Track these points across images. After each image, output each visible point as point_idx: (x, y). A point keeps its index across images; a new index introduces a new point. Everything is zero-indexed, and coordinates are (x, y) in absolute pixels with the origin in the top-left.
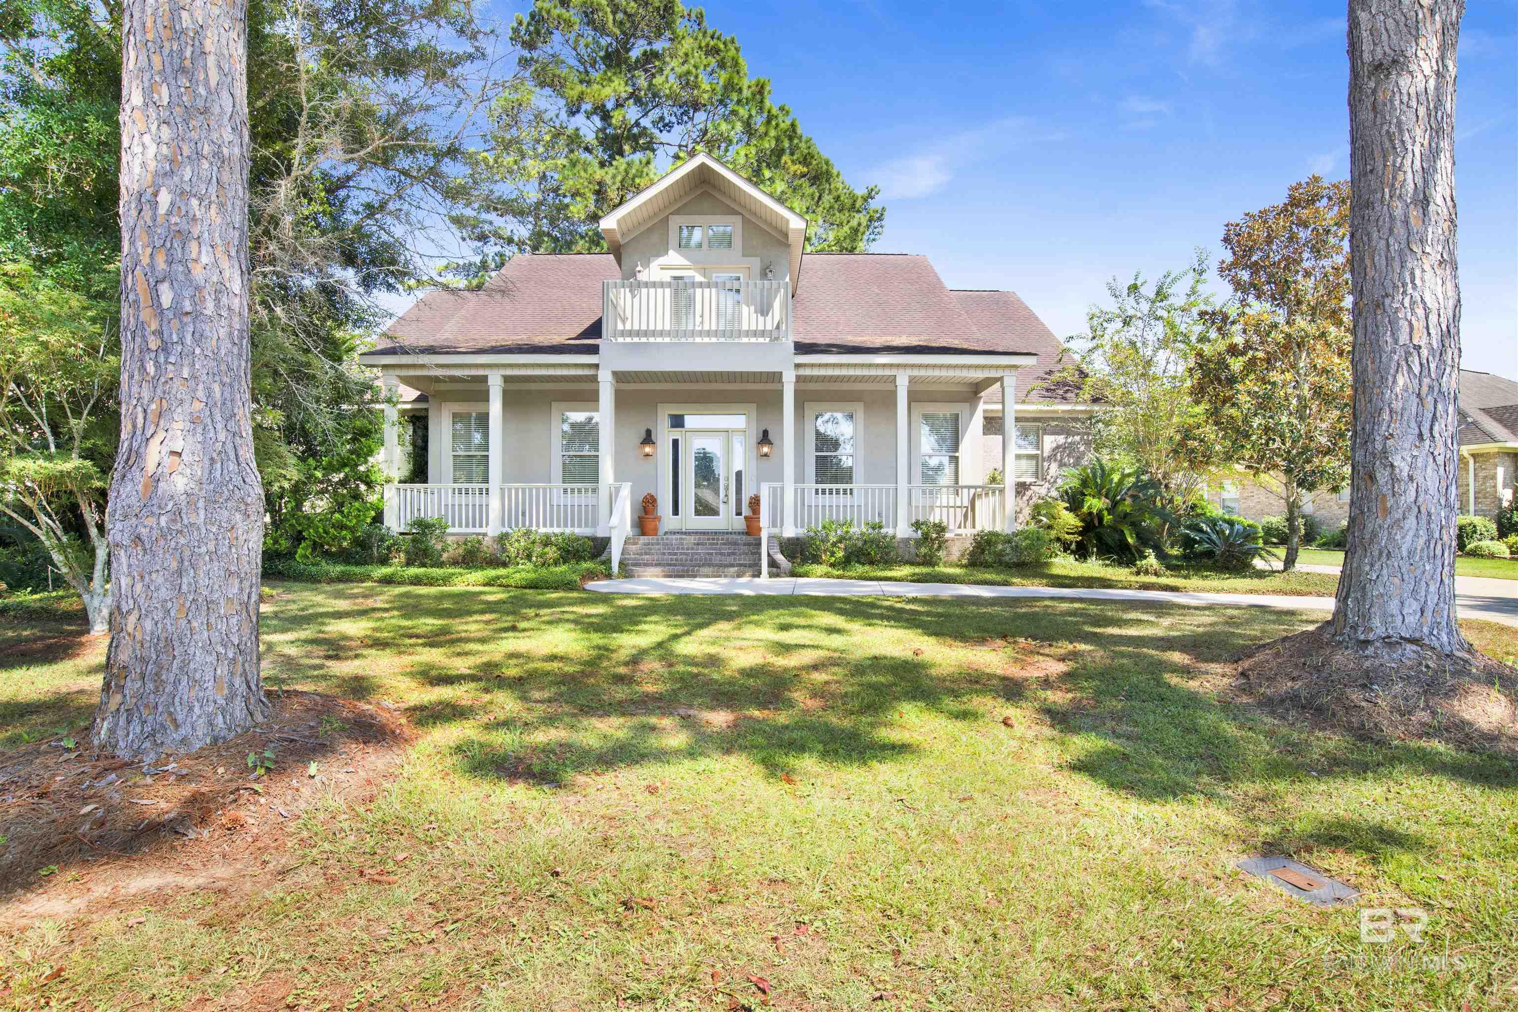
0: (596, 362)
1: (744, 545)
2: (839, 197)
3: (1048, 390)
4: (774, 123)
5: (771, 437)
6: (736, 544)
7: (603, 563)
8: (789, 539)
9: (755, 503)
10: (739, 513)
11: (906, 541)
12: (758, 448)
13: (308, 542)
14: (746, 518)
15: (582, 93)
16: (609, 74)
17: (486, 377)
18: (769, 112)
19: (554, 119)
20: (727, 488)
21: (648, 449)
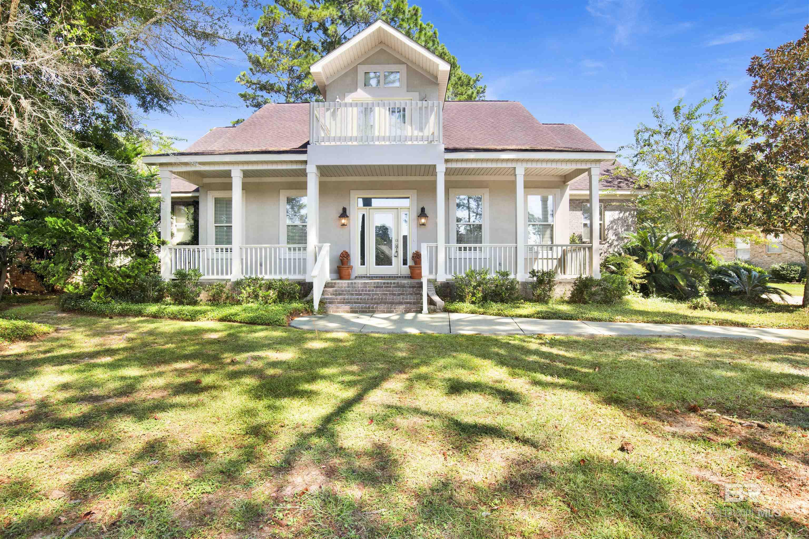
0: (305, 159)
1: (410, 287)
2: (460, 78)
3: (607, 182)
4: (423, 32)
5: (426, 212)
6: (403, 286)
7: (308, 302)
8: (442, 283)
9: (417, 257)
10: (405, 263)
11: (525, 284)
12: (418, 220)
13: (101, 287)
14: (410, 267)
15: (310, 13)
16: (327, 5)
17: (230, 170)
18: (421, 26)
19: (295, 30)
20: (397, 247)
21: (344, 221)
